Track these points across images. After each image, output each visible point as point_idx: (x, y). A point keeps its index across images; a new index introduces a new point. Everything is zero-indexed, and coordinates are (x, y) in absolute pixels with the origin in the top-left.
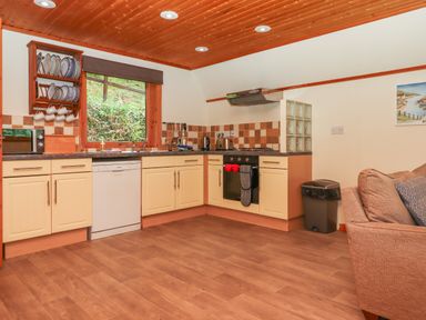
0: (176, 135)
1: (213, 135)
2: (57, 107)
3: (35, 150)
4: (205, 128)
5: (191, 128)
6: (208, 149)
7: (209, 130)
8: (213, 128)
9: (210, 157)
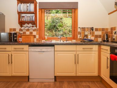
0: (86, 33)
1: (112, 33)
2: (28, 24)
3: (12, 41)
4: (107, 29)
5: (97, 30)
6: (108, 41)
7: (109, 30)
8: (112, 29)
9: (103, 47)
